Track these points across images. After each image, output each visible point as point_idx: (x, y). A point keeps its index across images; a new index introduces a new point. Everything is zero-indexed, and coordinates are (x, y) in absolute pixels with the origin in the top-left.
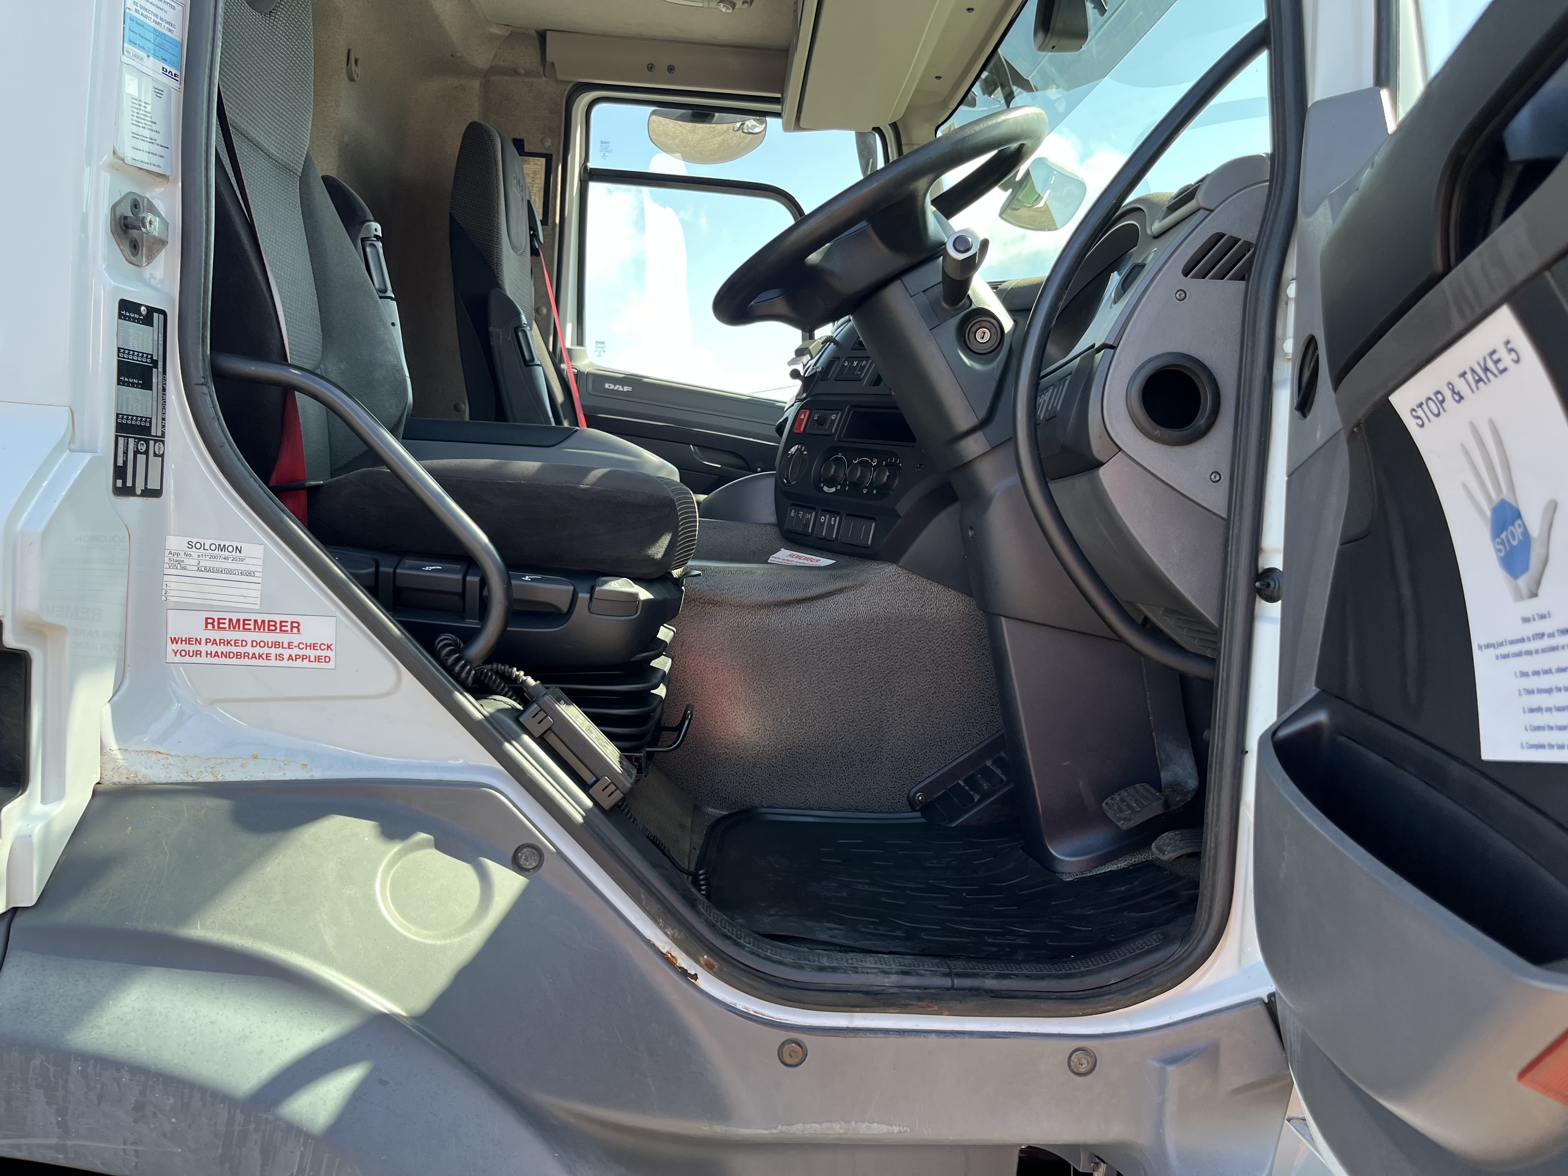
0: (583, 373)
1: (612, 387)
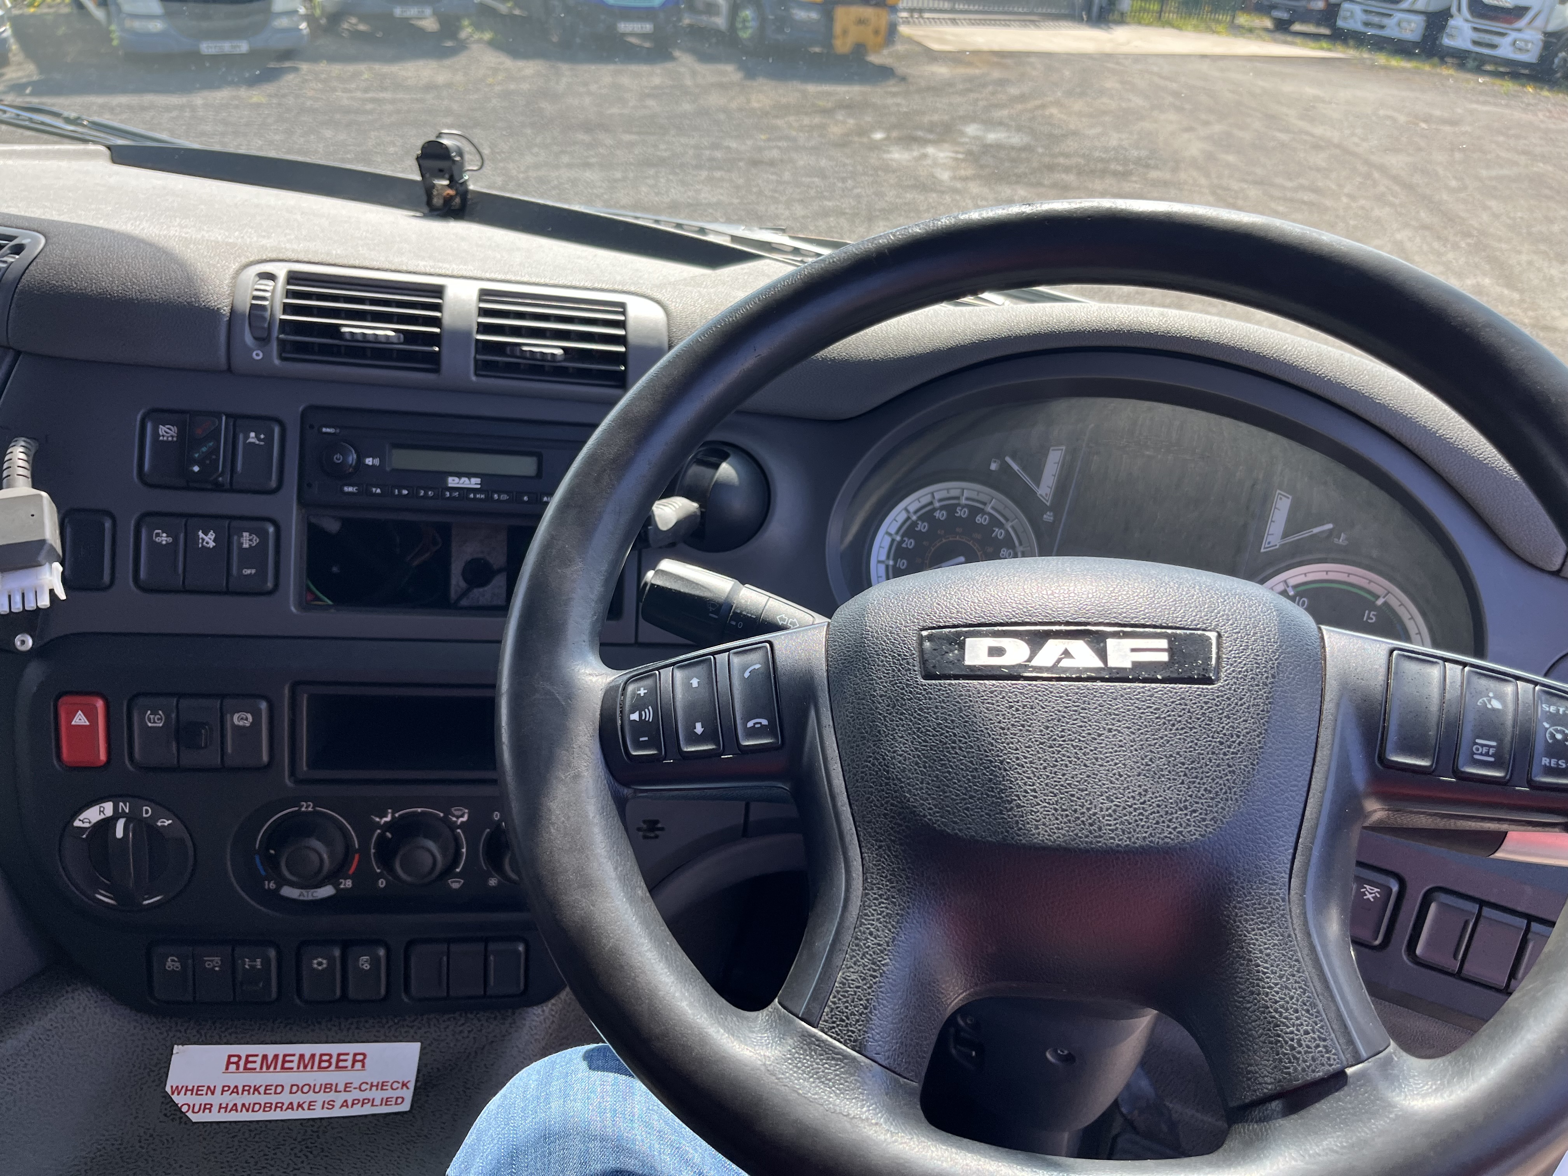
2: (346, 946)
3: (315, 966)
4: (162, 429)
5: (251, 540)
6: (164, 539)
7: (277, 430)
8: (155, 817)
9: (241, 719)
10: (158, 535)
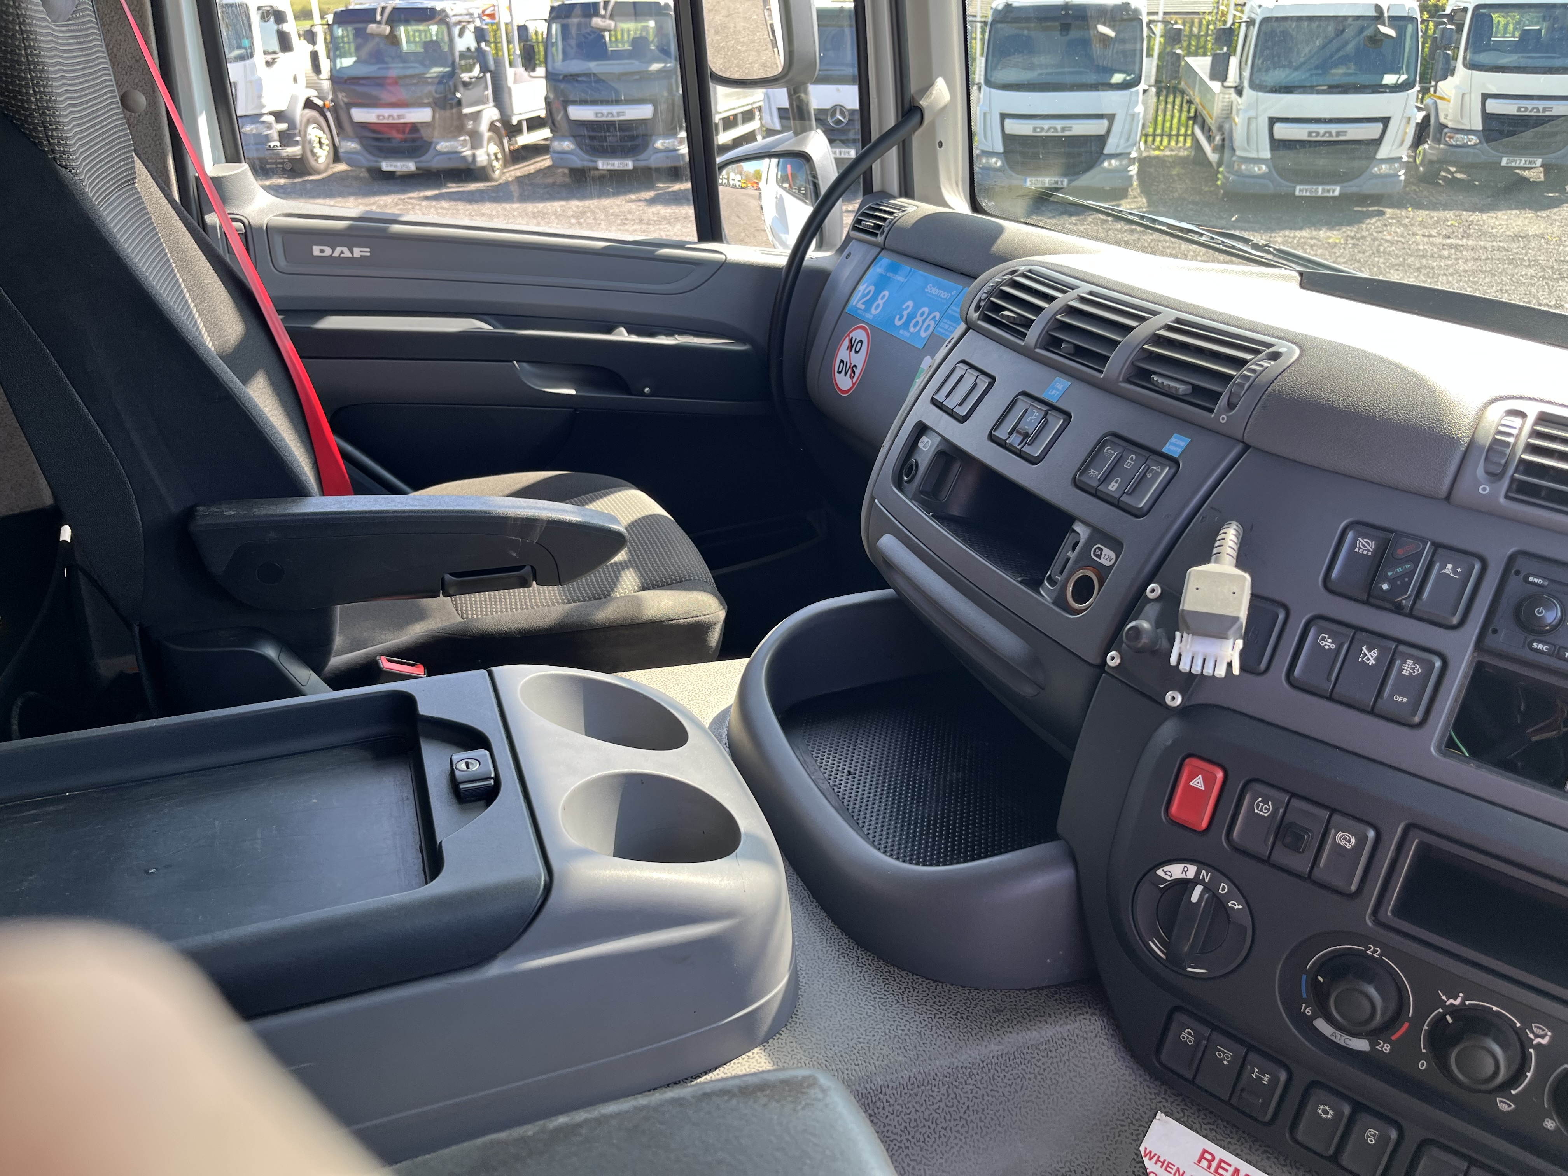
0: (260, 228)
1: (328, 251)
2: (1358, 1108)
3: (1320, 1112)
4: (1361, 542)
5: (1413, 669)
6: (1328, 644)
7: (1477, 567)
8: (1229, 896)
9: (1345, 840)
10: (1324, 639)
